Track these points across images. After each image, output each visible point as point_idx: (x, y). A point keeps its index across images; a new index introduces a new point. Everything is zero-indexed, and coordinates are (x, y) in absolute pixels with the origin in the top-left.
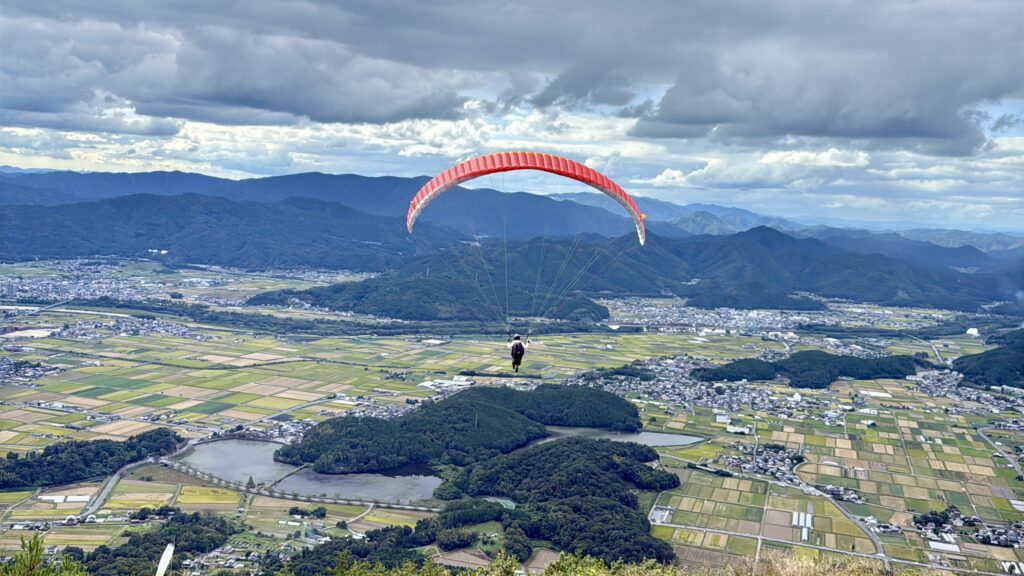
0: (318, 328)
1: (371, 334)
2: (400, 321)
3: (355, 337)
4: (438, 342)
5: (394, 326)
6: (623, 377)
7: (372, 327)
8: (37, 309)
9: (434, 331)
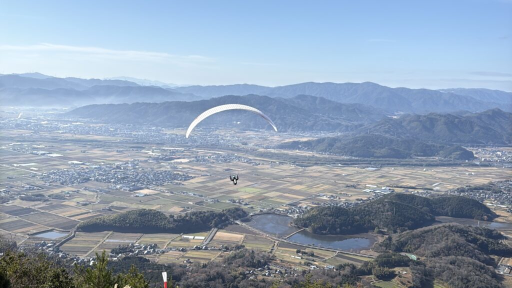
0: (311, 161)
1: (337, 164)
2: (353, 158)
3: (329, 166)
4: (374, 169)
5: (350, 161)
6: (481, 191)
7: (338, 160)
8: (183, 149)
9: (372, 163)
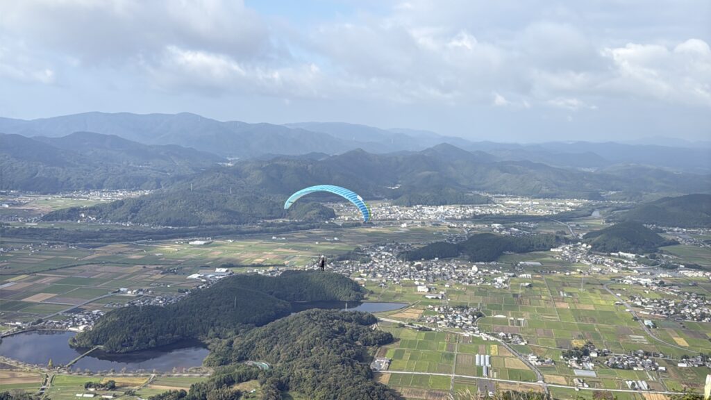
0: (102, 237)
1: (147, 239)
2: (171, 227)
3: (134, 243)
4: (203, 243)
5: (167, 232)
6: (347, 262)
7: (147, 233)
9: (199, 234)
